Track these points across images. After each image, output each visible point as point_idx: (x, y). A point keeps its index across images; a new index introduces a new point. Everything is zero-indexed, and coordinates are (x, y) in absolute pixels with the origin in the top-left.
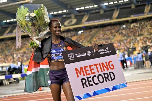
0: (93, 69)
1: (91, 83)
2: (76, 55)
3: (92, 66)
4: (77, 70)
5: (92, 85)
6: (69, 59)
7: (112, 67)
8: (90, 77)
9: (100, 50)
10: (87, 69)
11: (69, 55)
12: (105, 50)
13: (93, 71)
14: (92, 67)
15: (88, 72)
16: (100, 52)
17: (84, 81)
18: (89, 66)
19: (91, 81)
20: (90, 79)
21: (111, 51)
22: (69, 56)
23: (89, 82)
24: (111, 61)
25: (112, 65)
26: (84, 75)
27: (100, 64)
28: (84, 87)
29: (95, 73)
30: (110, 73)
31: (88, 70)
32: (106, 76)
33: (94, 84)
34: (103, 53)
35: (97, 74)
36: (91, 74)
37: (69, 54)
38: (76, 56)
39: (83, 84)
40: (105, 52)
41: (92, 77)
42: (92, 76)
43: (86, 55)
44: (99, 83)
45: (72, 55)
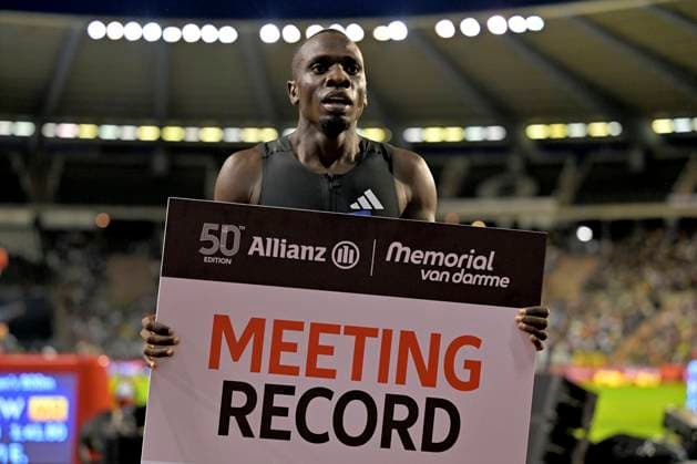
0: (329, 350)
1: (277, 423)
2: (258, 240)
3: (334, 329)
4: (222, 323)
5: (285, 435)
6: (203, 251)
7: (464, 375)
8: (290, 390)
9: (434, 255)
10: (288, 336)
11: (211, 232)
12: (465, 261)
13: (323, 362)
14: (325, 339)
15: (286, 359)
16: (428, 267)
17: (239, 399)
18: (307, 328)
19: (283, 412)
20: (279, 400)
21: (503, 282)
22: (205, 236)
23: (270, 411)
24: (476, 342)
25: (474, 367)
26: (256, 367)
27: (388, 334)
28: (223, 430)
29: (331, 374)
30: (432, 404)
31: (292, 347)
32: (401, 413)
33: (295, 434)
34: (439, 278)
35: (340, 386)
36: (303, 371)
37: (215, 227)
38: (257, 246)
39: (227, 410)
40: (461, 277)
41: (299, 394)
42: (303, 384)
43: (318, 258)
44: (332, 435)
45: (231, 235)
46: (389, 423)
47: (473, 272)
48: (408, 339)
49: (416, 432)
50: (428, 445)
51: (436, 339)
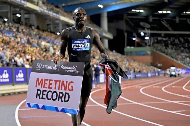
46: (59, 97)
47: (73, 70)
48: (63, 82)
49: (63, 99)
50: (65, 101)
51: (67, 82)
